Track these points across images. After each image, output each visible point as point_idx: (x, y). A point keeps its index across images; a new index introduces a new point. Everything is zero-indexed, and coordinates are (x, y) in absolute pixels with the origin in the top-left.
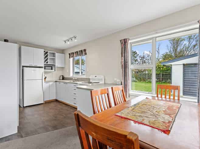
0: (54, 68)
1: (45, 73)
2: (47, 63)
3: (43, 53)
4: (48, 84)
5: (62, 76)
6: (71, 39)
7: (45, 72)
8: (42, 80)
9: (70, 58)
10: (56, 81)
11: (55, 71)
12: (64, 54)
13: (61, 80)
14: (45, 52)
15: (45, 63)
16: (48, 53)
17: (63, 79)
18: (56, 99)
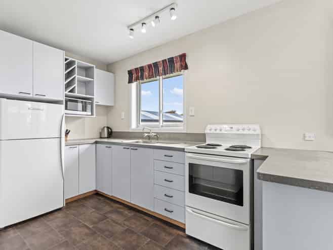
0: (89, 107)
1: (68, 119)
2: (71, 91)
3: (63, 64)
4: (75, 151)
5: (108, 128)
6: (157, 17)
7: (66, 117)
8: (61, 138)
9: (130, 81)
10: (96, 143)
11: (92, 114)
12: (113, 73)
13: (105, 138)
14: (66, 60)
15: (67, 92)
16: (76, 66)
17: (111, 134)
18: (96, 190)
